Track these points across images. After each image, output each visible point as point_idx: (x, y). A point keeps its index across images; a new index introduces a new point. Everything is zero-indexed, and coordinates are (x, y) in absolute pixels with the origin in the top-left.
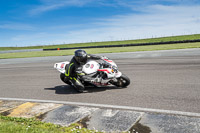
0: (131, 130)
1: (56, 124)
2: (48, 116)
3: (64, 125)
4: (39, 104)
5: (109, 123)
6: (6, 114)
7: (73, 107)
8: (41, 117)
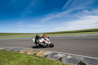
0: (78, 64)
1: (51, 59)
2: (48, 56)
3: (54, 60)
4: (45, 52)
5: (70, 60)
6: (35, 54)
7: (56, 54)
8: (46, 56)
